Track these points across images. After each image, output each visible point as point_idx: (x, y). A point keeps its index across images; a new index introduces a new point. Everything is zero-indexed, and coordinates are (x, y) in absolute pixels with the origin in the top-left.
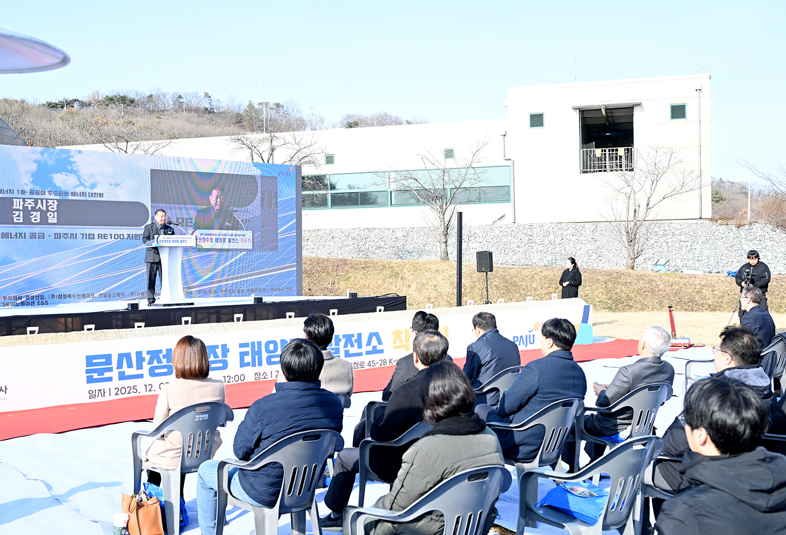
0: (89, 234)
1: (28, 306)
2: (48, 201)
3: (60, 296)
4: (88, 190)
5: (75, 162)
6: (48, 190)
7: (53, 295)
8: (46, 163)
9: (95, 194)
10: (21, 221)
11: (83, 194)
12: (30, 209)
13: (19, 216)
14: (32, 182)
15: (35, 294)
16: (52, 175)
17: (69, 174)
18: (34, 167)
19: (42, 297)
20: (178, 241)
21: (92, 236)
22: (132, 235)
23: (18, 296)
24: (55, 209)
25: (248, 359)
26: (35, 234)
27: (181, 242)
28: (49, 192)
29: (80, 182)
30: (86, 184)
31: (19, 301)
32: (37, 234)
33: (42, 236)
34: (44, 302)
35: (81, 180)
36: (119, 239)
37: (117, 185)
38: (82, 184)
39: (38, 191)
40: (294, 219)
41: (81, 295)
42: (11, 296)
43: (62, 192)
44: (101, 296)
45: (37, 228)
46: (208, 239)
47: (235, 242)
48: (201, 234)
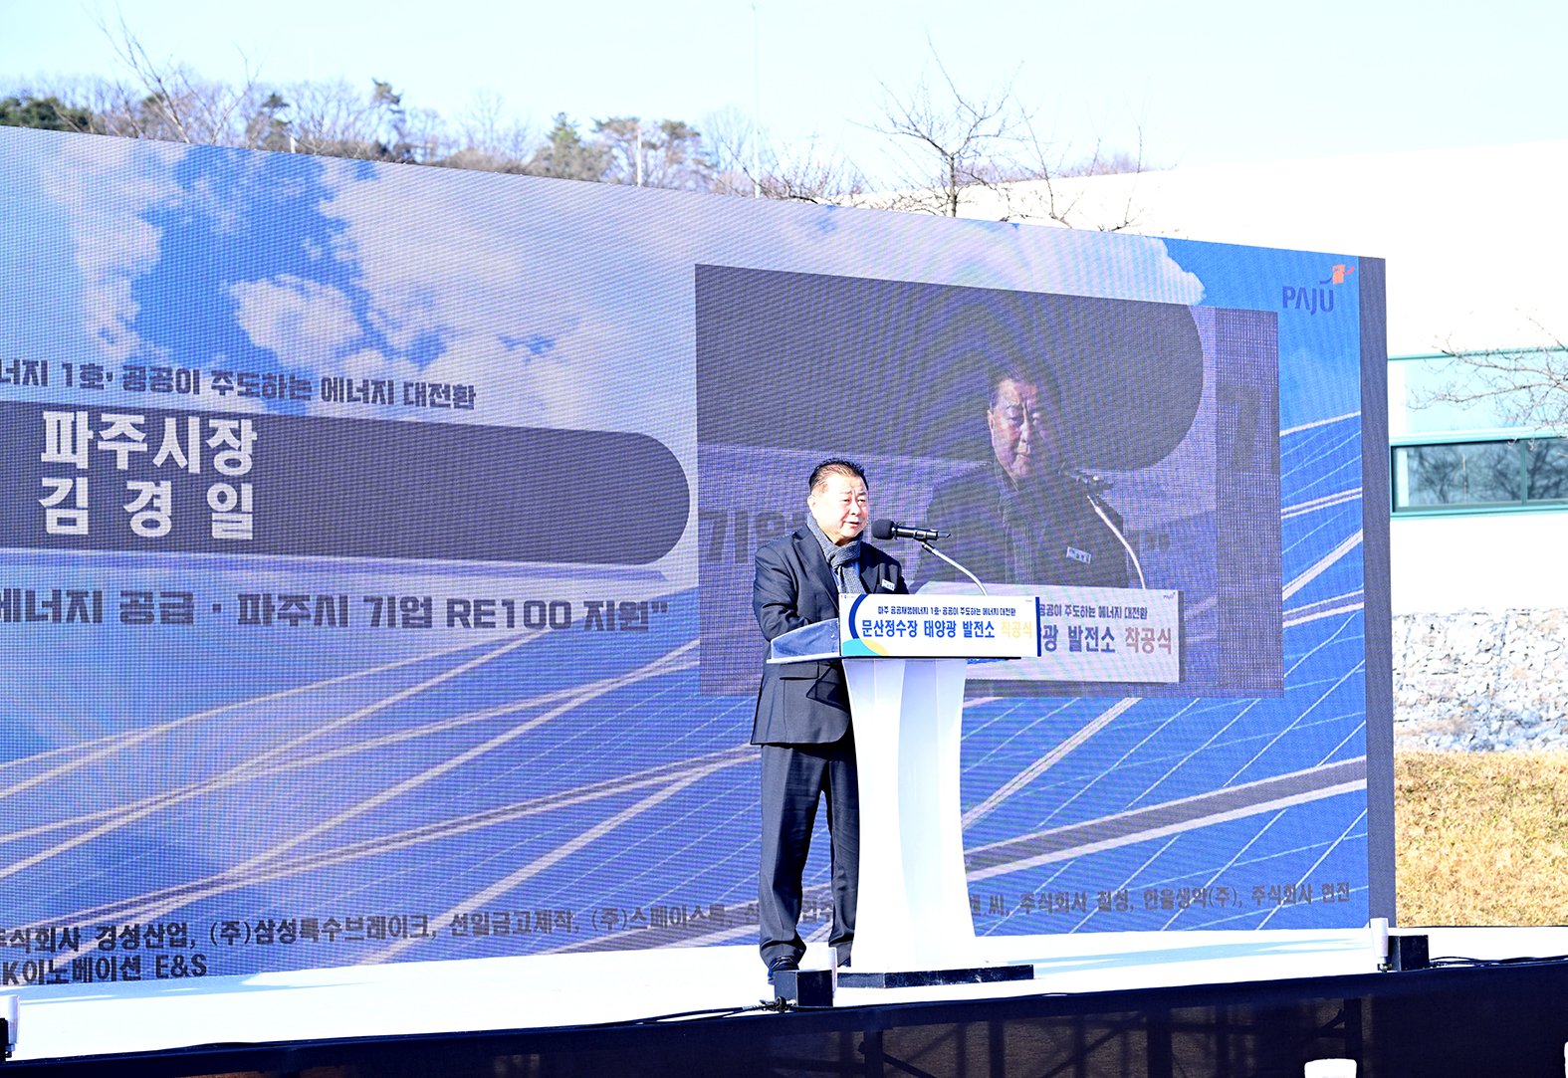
0: (404, 601)
1: (107, 984)
2: (213, 423)
3: (265, 931)
4: (404, 371)
5: (340, 225)
6: (213, 365)
7: (231, 925)
8: (202, 221)
9: (435, 387)
10: (82, 528)
11: (379, 389)
12: (123, 464)
13: (69, 502)
14: (136, 325)
15: (142, 921)
16: (235, 290)
17: (311, 285)
18: (144, 243)
19: (173, 932)
20: (952, 628)
21: (421, 612)
22: (611, 604)
23: (59, 930)
24: (247, 465)
26: (149, 596)
27: (968, 634)
28: (218, 374)
29: (366, 325)
30: (398, 339)
31: (63, 959)
32: (157, 600)
33: (181, 609)
34: (188, 962)
35: (370, 315)
36: (548, 629)
37: (539, 345)
38: (372, 338)
39: (164, 370)
40: (1355, 530)
41: (366, 924)
42: (28, 931)
43: (281, 376)
44: (460, 929)
45: (155, 563)
47: (1102, 645)
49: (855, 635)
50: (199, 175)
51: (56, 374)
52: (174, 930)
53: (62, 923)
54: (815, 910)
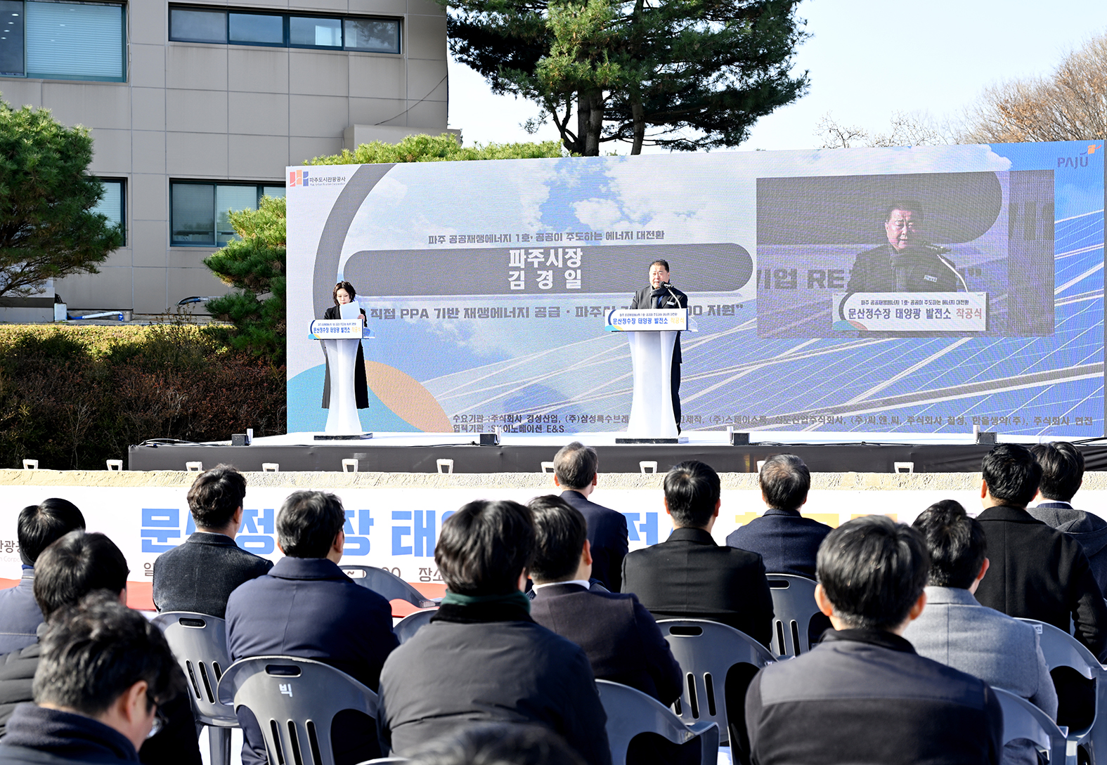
1: (531, 433)
2: (567, 250)
3: (585, 419)
4: (637, 227)
5: (613, 179)
6: (567, 231)
7: (572, 416)
8: (564, 184)
9: (649, 232)
10: (522, 287)
11: (628, 235)
12: (536, 265)
13: (518, 279)
14: (542, 220)
15: (542, 414)
16: (575, 205)
17: (602, 200)
18: (544, 194)
19: (554, 418)
20: (650, 320)
22: (719, 306)
23: (515, 416)
24: (579, 264)
25: (408, 541)
26: (545, 308)
27: (656, 323)
28: (569, 234)
29: (623, 213)
30: (633, 216)
31: (516, 425)
32: (547, 310)
33: (556, 312)
34: (558, 427)
35: (624, 209)
37: (690, 214)
38: (625, 217)
39: (550, 234)
40: (1098, 262)
41: (621, 418)
42: (505, 415)
43: (591, 233)
45: (547, 298)
46: (878, 312)
47: (944, 316)
48: (863, 303)
49: (610, 324)
50: (562, 168)
51: (514, 238)
53: (515, 413)
54: (807, 420)
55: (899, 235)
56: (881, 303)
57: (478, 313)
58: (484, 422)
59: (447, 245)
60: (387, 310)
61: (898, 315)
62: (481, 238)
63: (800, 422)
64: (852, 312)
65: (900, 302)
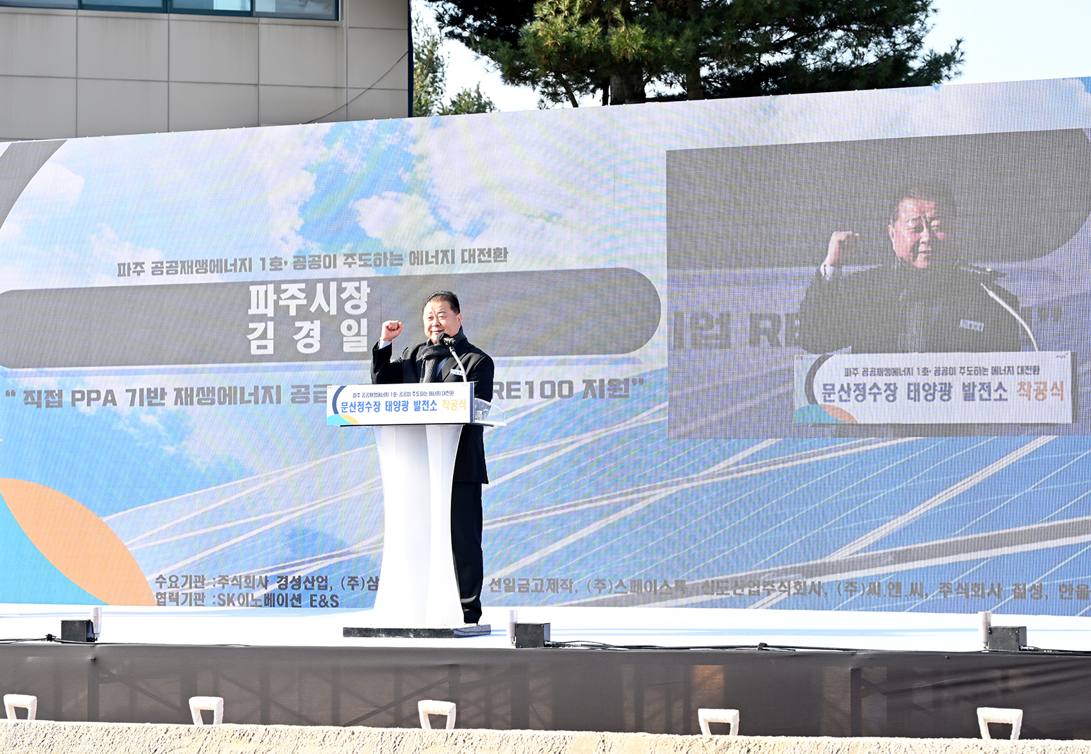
1: (283, 608)
3: (374, 583)
4: (462, 243)
5: (422, 158)
6: (345, 251)
7: (353, 579)
8: (339, 167)
9: (481, 251)
10: (270, 350)
11: (446, 255)
12: (293, 312)
13: (263, 336)
14: (303, 232)
15: (303, 574)
16: (358, 205)
17: (403, 196)
18: (305, 184)
19: (321, 581)
20: (406, 405)
22: (602, 381)
23: (257, 577)
24: (364, 308)
26: (307, 387)
28: (348, 256)
29: (438, 216)
31: (259, 593)
32: (312, 390)
34: (328, 598)
35: (439, 210)
36: (557, 398)
38: (442, 225)
39: (316, 256)
42: (240, 576)
43: (385, 254)
44: (496, 588)
45: (311, 368)
46: (875, 390)
47: (995, 395)
48: (848, 373)
49: (336, 412)
50: (336, 140)
51: (257, 264)
52: (320, 580)
53: (258, 573)
54: (758, 587)
55: (917, 244)
56: (880, 372)
57: (198, 395)
58: (206, 588)
59: (148, 279)
60: (50, 393)
61: (912, 395)
62: (203, 266)
63: (746, 591)
64: (828, 389)
65: (915, 371)
